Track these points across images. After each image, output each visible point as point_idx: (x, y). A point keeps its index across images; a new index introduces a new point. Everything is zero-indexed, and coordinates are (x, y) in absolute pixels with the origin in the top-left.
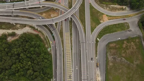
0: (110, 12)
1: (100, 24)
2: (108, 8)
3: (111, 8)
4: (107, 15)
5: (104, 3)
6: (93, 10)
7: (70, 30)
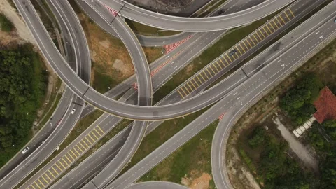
0: (228, 181)
1: (177, 182)
2: (234, 171)
3: (241, 177)
4: (212, 182)
5: (243, 152)
6: (205, 141)
7: (113, 130)
